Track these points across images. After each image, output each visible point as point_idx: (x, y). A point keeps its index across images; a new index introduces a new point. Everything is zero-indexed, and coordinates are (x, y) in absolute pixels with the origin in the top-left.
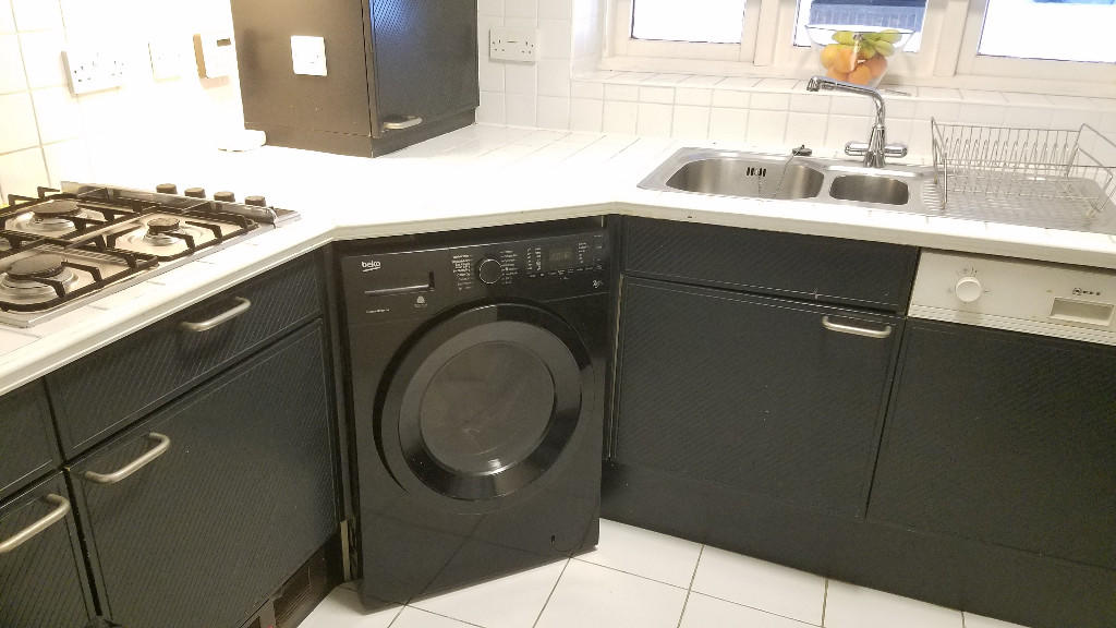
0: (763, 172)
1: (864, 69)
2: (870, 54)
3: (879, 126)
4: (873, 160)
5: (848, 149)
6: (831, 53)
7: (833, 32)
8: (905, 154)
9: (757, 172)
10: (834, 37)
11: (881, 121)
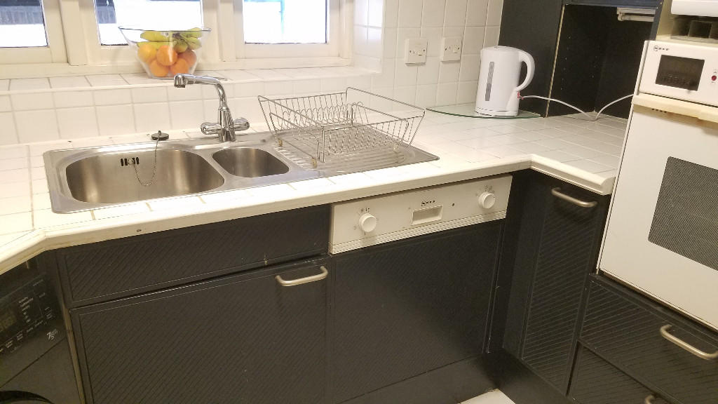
0: (136, 160)
1: (181, 61)
2: (184, 48)
3: (224, 108)
4: (228, 135)
5: (203, 130)
6: (148, 50)
7: (141, 32)
8: (248, 127)
9: (130, 161)
10: (142, 36)
11: (225, 104)
